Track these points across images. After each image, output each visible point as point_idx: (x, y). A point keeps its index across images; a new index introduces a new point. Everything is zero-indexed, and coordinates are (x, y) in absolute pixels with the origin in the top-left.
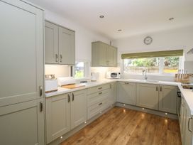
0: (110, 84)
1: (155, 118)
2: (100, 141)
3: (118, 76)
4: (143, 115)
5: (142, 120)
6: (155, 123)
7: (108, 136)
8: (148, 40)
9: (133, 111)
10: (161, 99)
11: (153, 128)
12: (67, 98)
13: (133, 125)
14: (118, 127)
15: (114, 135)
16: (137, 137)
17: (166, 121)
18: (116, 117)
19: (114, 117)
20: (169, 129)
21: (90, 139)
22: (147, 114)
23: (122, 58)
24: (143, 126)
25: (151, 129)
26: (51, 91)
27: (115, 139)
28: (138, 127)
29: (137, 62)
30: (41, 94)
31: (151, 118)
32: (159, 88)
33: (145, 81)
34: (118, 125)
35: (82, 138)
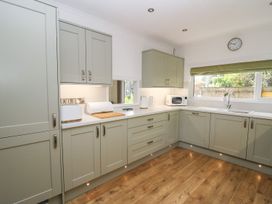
0: (168, 114)
1: (239, 171)
2: (140, 196)
3: (184, 102)
4: (220, 165)
5: (216, 173)
6: (237, 178)
7: (155, 191)
8: (235, 43)
9: (205, 157)
10: (251, 141)
11: (231, 188)
12: (95, 131)
13: (199, 179)
14: (173, 179)
15: (164, 190)
16: (201, 198)
17: (259, 178)
18: (174, 164)
19: (171, 162)
20: (259, 192)
21: (127, 192)
22: (227, 163)
23: (192, 74)
24: (214, 182)
25: (226, 188)
26: (71, 121)
27: (165, 197)
28: (206, 182)
29: (220, 81)
30: (55, 125)
31: (232, 170)
32: (250, 123)
33: (226, 111)
34: (174, 176)
35: (117, 188)
